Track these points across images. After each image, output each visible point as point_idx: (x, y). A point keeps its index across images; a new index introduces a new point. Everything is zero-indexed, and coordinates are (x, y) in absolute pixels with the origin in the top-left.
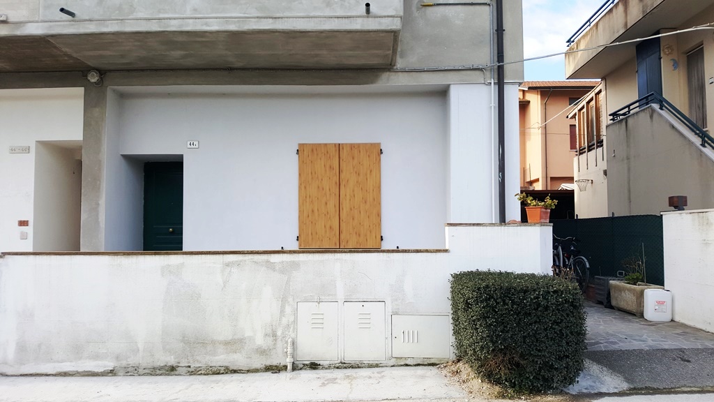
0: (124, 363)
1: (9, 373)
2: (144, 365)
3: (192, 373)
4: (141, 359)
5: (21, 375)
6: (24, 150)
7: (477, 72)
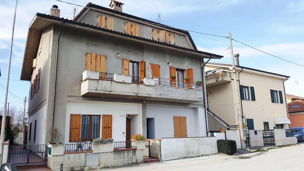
0: (180, 157)
4: (182, 156)
5: (166, 161)
6: (124, 116)
7: (202, 106)
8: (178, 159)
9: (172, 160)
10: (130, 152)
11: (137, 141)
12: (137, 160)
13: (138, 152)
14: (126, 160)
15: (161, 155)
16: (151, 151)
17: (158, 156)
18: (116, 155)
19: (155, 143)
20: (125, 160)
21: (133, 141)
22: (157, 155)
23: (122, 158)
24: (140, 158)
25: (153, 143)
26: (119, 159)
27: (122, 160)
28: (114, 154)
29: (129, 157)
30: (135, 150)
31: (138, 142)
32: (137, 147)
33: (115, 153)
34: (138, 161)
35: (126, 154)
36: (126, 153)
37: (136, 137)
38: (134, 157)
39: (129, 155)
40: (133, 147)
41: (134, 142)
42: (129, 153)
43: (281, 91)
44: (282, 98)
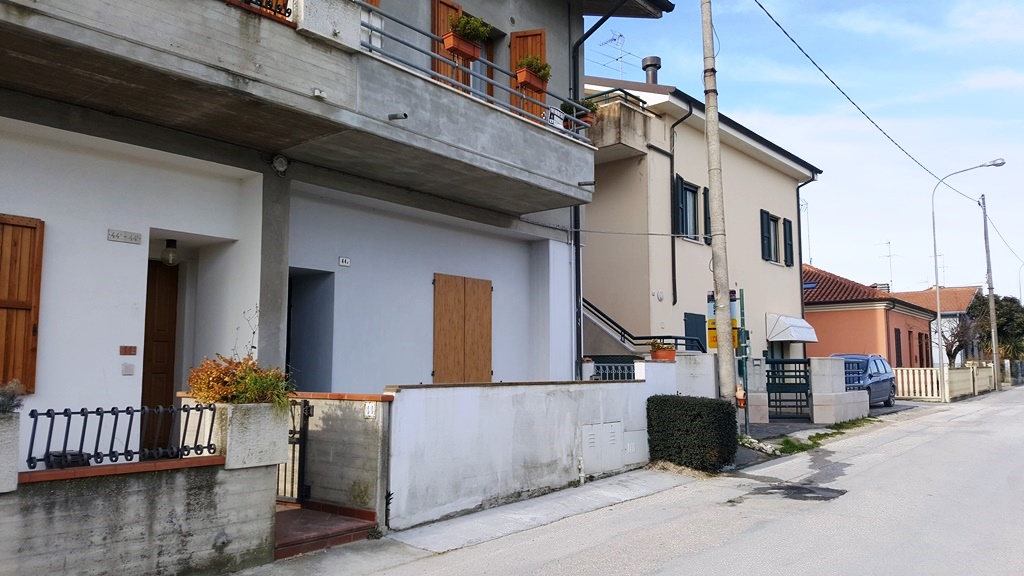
0: (489, 495)
1: (401, 528)
2: (502, 495)
3: (531, 497)
4: (499, 490)
5: (412, 527)
6: (134, 239)
7: (564, 233)
8: (480, 508)
9: (447, 517)
10: (164, 488)
11: (229, 407)
12: (224, 544)
13: (228, 487)
14: (136, 548)
15: (388, 496)
16: (313, 466)
17: (371, 504)
18: (39, 515)
19: (350, 418)
20: (120, 549)
21: (192, 403)
22: (360, 491)
23: (97, 539)
24: (247, 529)
25: (336, 419)
26: (72, 544)
27: (96, 552)
28: (26, 510)
29: (158, 528)
30: (207, 471)
31: (238, 415)
32: (223, 451)
33: (38, 501)
34: (229, 549)
35: (134, 503)
36: (133, 499)
37: (219, 380)
38: (196, 524)
39: (162, 514)
40: (198, 448)
41: (208, 413)
42: (163, 501)
43: (790, 222)
44: (791, 246)
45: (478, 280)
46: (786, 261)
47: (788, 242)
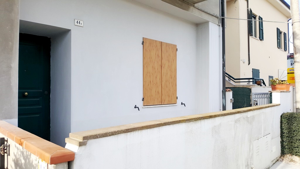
7: (217, 19)
43: (286, 34)
44: (286, 43)
45: (169, 44)
46: (284, 49)
47: (285, 42)
